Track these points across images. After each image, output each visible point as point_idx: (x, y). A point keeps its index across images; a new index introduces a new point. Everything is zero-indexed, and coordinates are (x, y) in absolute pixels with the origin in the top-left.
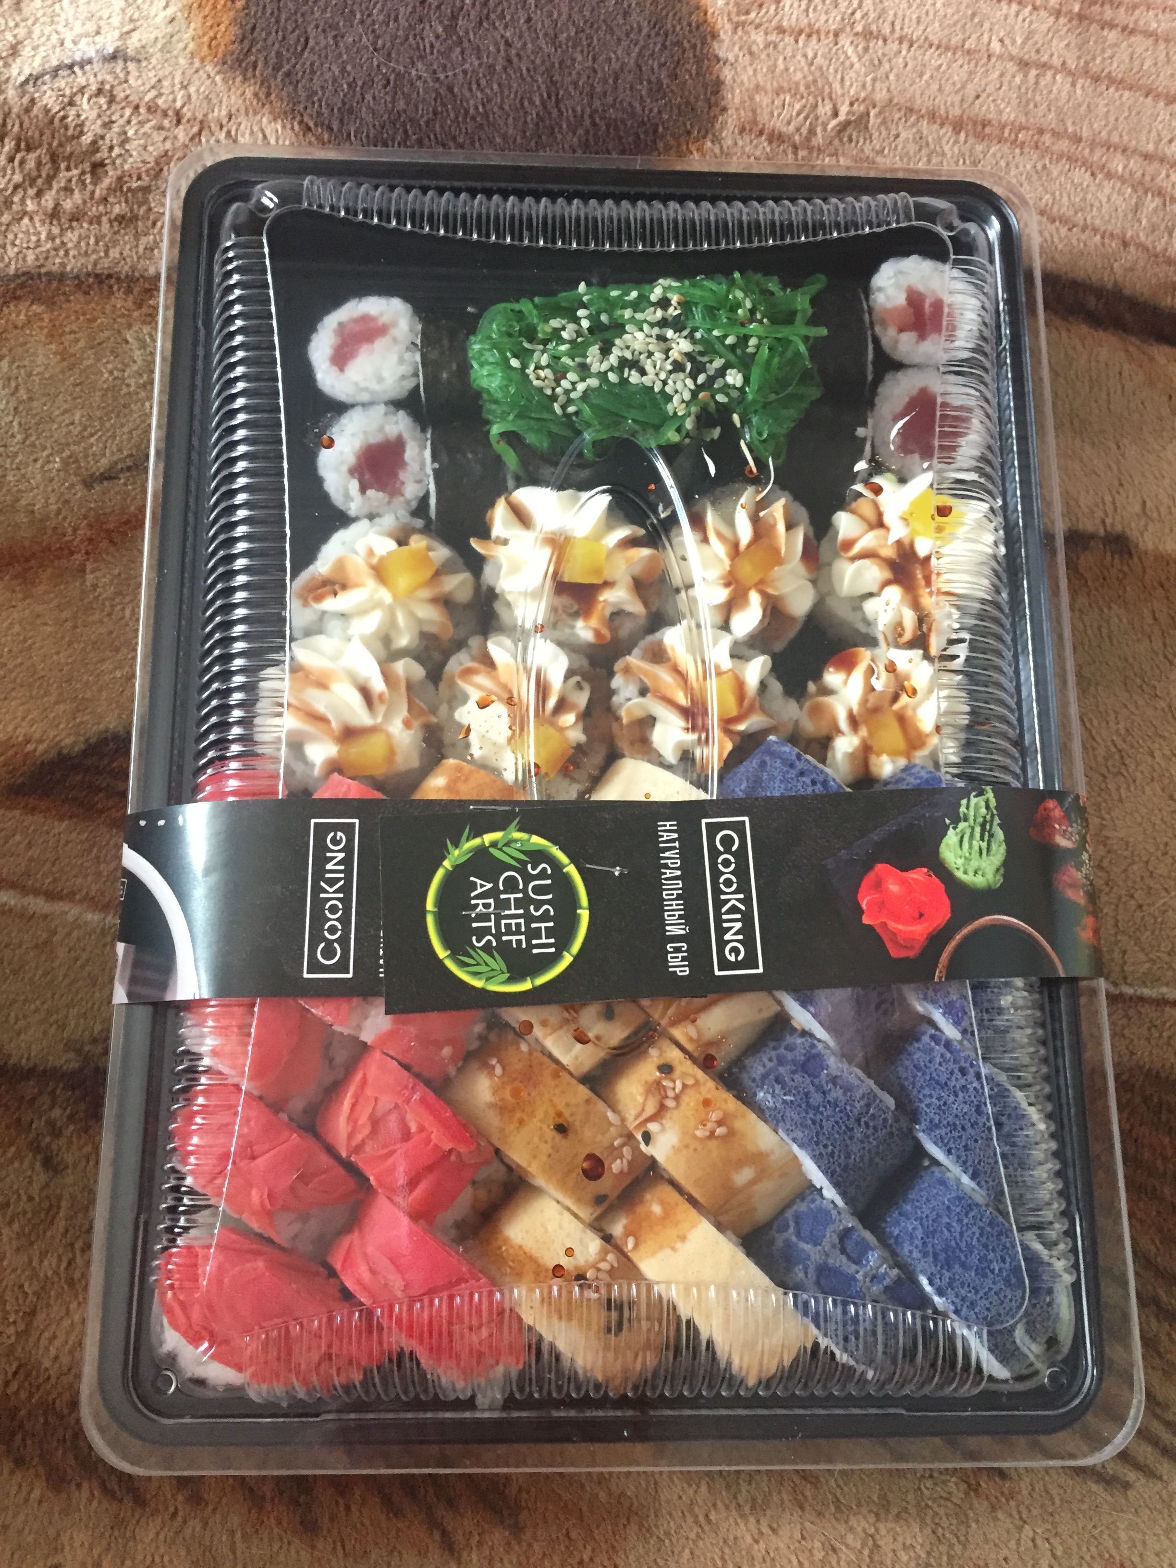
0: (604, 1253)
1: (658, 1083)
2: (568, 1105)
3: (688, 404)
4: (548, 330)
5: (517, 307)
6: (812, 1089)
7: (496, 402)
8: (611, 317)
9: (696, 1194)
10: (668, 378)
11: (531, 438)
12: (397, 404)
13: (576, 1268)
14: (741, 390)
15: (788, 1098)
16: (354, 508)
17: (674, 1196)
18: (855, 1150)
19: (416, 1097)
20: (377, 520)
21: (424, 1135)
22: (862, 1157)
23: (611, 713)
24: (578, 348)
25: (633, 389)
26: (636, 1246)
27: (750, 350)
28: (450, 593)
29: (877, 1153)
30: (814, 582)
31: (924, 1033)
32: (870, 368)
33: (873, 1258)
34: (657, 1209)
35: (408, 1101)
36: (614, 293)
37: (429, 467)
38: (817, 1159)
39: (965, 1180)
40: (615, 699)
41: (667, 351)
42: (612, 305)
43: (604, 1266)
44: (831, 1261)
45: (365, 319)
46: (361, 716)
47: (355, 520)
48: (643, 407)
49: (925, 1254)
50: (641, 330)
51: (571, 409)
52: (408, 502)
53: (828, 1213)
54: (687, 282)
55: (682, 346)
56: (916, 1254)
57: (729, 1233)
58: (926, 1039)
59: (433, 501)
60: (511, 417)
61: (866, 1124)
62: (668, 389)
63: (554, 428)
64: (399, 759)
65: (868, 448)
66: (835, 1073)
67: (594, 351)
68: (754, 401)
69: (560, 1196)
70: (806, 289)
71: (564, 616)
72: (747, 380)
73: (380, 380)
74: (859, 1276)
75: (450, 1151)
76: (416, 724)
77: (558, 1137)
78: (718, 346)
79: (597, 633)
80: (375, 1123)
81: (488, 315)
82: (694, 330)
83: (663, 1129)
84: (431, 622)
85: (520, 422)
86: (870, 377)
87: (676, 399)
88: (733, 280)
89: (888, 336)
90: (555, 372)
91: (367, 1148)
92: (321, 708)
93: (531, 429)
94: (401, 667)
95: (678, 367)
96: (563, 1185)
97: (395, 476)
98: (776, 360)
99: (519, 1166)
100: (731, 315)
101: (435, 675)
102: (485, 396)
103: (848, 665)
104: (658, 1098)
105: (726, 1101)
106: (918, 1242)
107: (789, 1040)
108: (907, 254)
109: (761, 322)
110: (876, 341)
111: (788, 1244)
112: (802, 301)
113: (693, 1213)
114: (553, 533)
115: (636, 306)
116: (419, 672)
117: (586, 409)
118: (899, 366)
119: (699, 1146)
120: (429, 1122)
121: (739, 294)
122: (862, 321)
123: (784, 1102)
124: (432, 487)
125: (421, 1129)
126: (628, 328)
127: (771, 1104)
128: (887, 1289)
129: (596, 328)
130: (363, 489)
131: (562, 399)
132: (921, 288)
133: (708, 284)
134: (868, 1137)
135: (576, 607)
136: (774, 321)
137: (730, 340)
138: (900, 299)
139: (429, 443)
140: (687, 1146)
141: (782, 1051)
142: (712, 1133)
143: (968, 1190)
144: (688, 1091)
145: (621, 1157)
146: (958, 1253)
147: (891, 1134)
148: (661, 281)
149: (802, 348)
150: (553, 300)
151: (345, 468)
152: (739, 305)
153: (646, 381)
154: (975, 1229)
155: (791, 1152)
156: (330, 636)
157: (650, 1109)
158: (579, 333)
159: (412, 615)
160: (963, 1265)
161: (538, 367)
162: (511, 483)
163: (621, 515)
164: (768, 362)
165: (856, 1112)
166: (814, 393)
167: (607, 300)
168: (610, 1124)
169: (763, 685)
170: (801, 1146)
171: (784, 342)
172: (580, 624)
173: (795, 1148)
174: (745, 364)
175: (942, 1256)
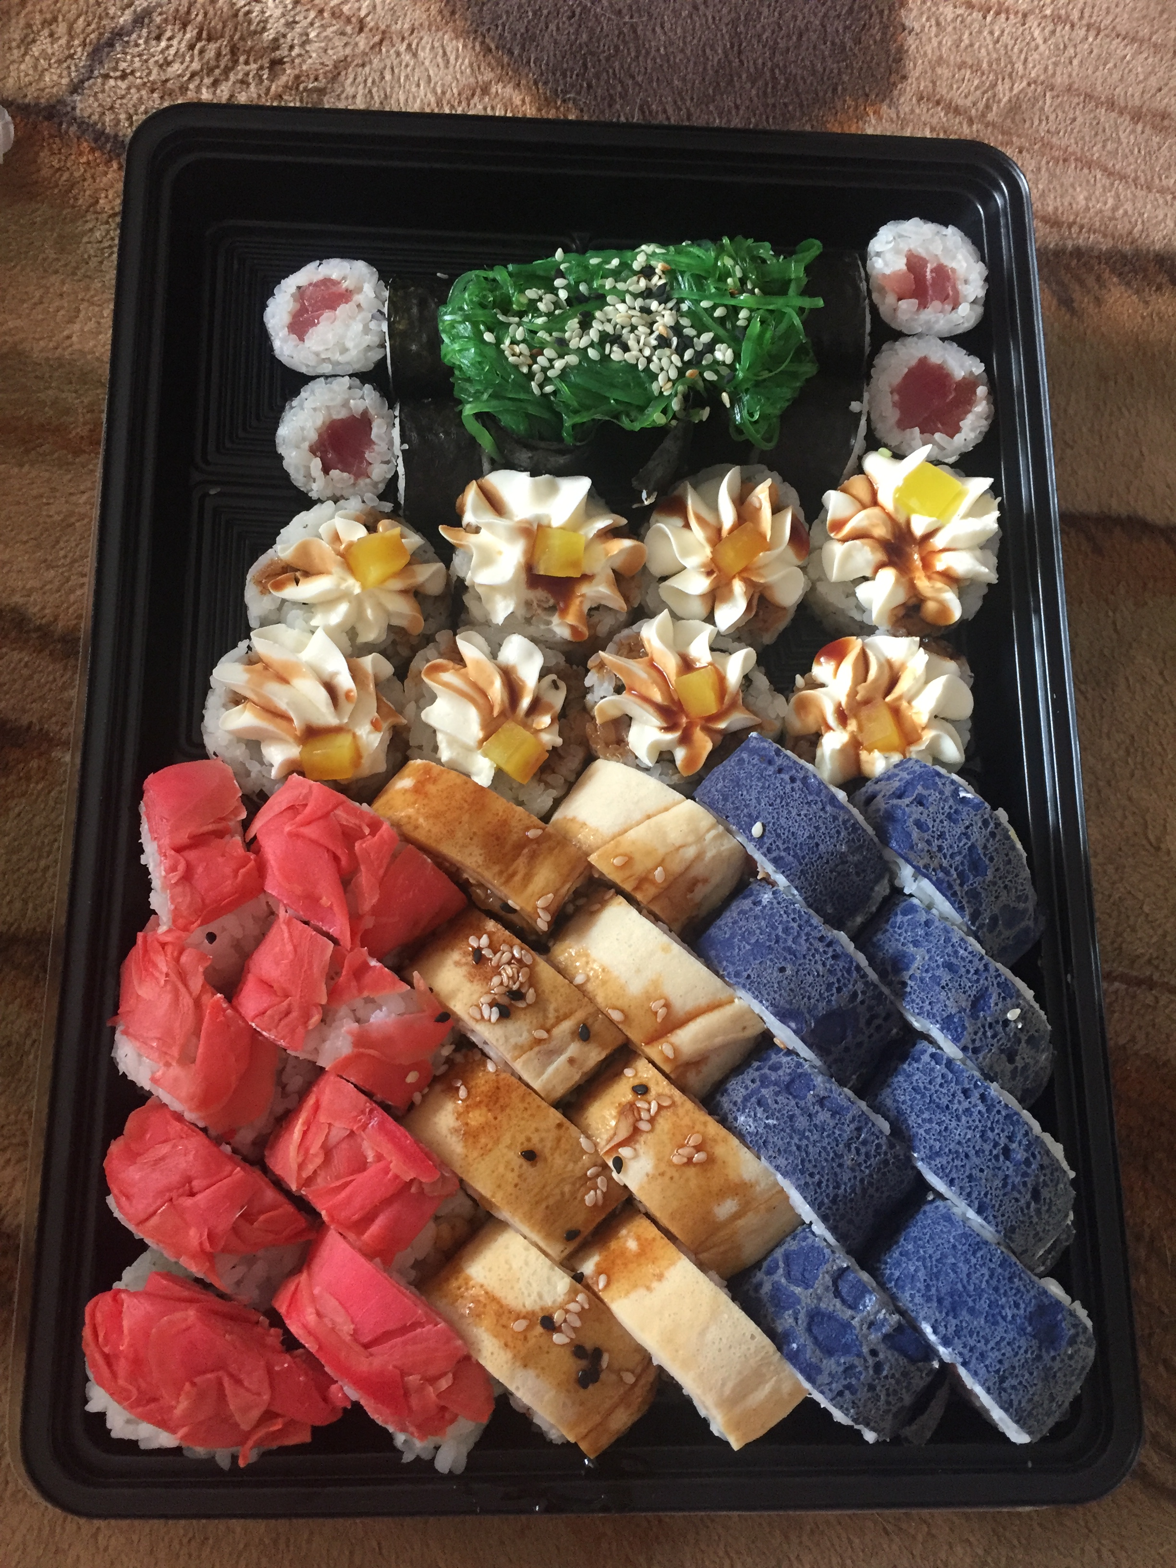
0: (572, 1294)
1: (632, 1106)
2: (537, 1130)
3: (674, 382)
4: (524, 301)
5: (490, 274)
6: (797, 1112)
7: (469, 380)
8: (590, 288)
9: (674, 1230)
10: (652, 354)
11: (506, 420)
12: (362, 377)
13: (542, 1309)
14: (732, 367)
15: (770, 1121)
16: (315, 489)
17: (654, 1231)
18: (845, 1178)
19: (374, 1122)
20: (342, 502)
21: (381, 1164)
22: (853, 1190)
23: (586, 712)
24: (555, 322)
25: (616, 366)
26: (608, 1285)
27: (740, 323)
28: (422, 585)
29: (871, 1184)
30: (803, 569)
31: (924, 1052)
32: (867, 339)
33: (871, 1302)
34: (632, 1245)
35: (364, 1127)
36: (594, 261)
37: (398, 447)
38: (803, 1189)
39: (971, 1214)
40: (589, 697)
41: (651, 325)
42: (590, 275)
43: (573, 1307)
44: (823, 1305)
45: (327, 282)
46: (327, 716)
47: (320, 501)
48: (626, 386)
49: (929, 1299)
50: (624, 301)
51: (549, 389)
52: (375, 485)
53: (820, 1251)
54: (672, 248)
55: (665, 319)
56: (918, 1299)
57: (712, 1273)
58: (926, 1058)
59: (402, 484)
60: (485, 396)
61: (858, 1150)
62: (653, 367)
63: (531, 410)
64: (366, 762)
65: (863, 422)
66: (822, 1093)
67: (573, 324)
68: (745, 379)
69: (526, 1230)
70: (800, 256)
71: (539, 611)
72: (737, 356)
73: (344, 350)
74: (855, 1322)
75: (412, 1181)
76: (385, 725)
77: (526, 1164)
78: (706, 319)
79: (573, 629)
80: (328, 1152)
81: (459, 283)
82: (681, 301)
83: (636, 1156)
84: (400, 615)
85: (494, 403)
86: (867, 350)
87: (661, 378)
88: (722, 246)
89: (887, 303)
90: (530, 347)
91: (319, 1180)
92: (282, 704)
93: (507, 411)
94: (368, 662)
95: (664, 343)
96: (529, 1217)
97: (360, 456)
98: (768, 335)
99: (482, 1197)
100: (721, 285)
101: (402, 672)
102: (457, 373)
103: (839, 656)
104: (631, 1120)
105: (705, 1124)
106: (920, 1285)
107: (774, 1058)
108: (907, 218)
109: (752, 292)
110: (874, 310)
111: (776, 1287)
112: (796, 270)
113: (671, 1249)
114: (529, 522)
115: (616, 274)
116: (387, 669)
117: (565, 388)
118: (897, 335)
119: (676, 1175)
120: (387, 1149)
121: (728, 262)
122: (857, 289)
123: (767, 1126)
124: (401, 470)
125: (379, 1157)
126: (609, 299)
127: (752, 1129)
128: (886, 1337)
129: (576, 299)
130: (326, 470)
131: (539, 377)
132: (922, 252)
133: (695, 250)
134: (860, 1165)
135: (552, 602)
136: (765, 292)
137: (719, 312)
138: (899, 264)
139: (397, 421)
140: (662, 1174)
141: (766, 1071)
142: (690, 1159)
143: (976, 1227)
144: (663, 1113)
145: (595, 1188)
146: (965, 1298)
147: (886, 1162)
148: (644, 247)
149: (797, 321)
150: (528, 268)
151: (306, 445)
152: (728, 274)
153: (629, 357)
154: (985, 1270)
155: (776, 1183)
156: (291, 626)
157: (623, 1134)
158: (557, 304)
159: (379, 606)
160: (972, 1311)
161: (514, 342)
162: (486, 466)
163: (602, 502)
164: (761, 335)
165: (846, 1136)
166: (809, 369)
167: (586, 268)
168: (584, 1152)
169: (747, 679)
170: (785, 1175)
171: (777, 315)
172: (555, 620)
173: (779, 1177)
174: (735, 339)
175: (947, 1302)
